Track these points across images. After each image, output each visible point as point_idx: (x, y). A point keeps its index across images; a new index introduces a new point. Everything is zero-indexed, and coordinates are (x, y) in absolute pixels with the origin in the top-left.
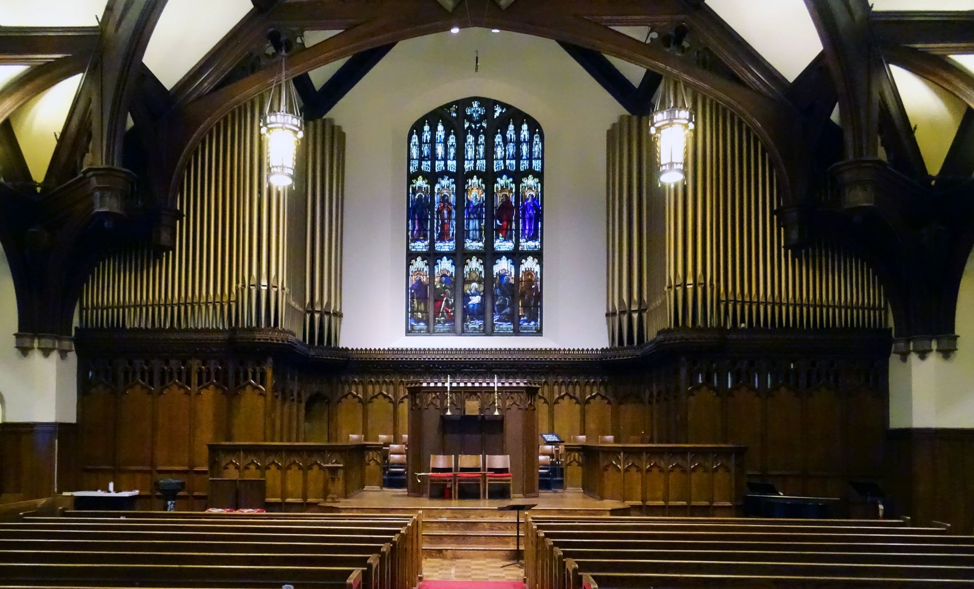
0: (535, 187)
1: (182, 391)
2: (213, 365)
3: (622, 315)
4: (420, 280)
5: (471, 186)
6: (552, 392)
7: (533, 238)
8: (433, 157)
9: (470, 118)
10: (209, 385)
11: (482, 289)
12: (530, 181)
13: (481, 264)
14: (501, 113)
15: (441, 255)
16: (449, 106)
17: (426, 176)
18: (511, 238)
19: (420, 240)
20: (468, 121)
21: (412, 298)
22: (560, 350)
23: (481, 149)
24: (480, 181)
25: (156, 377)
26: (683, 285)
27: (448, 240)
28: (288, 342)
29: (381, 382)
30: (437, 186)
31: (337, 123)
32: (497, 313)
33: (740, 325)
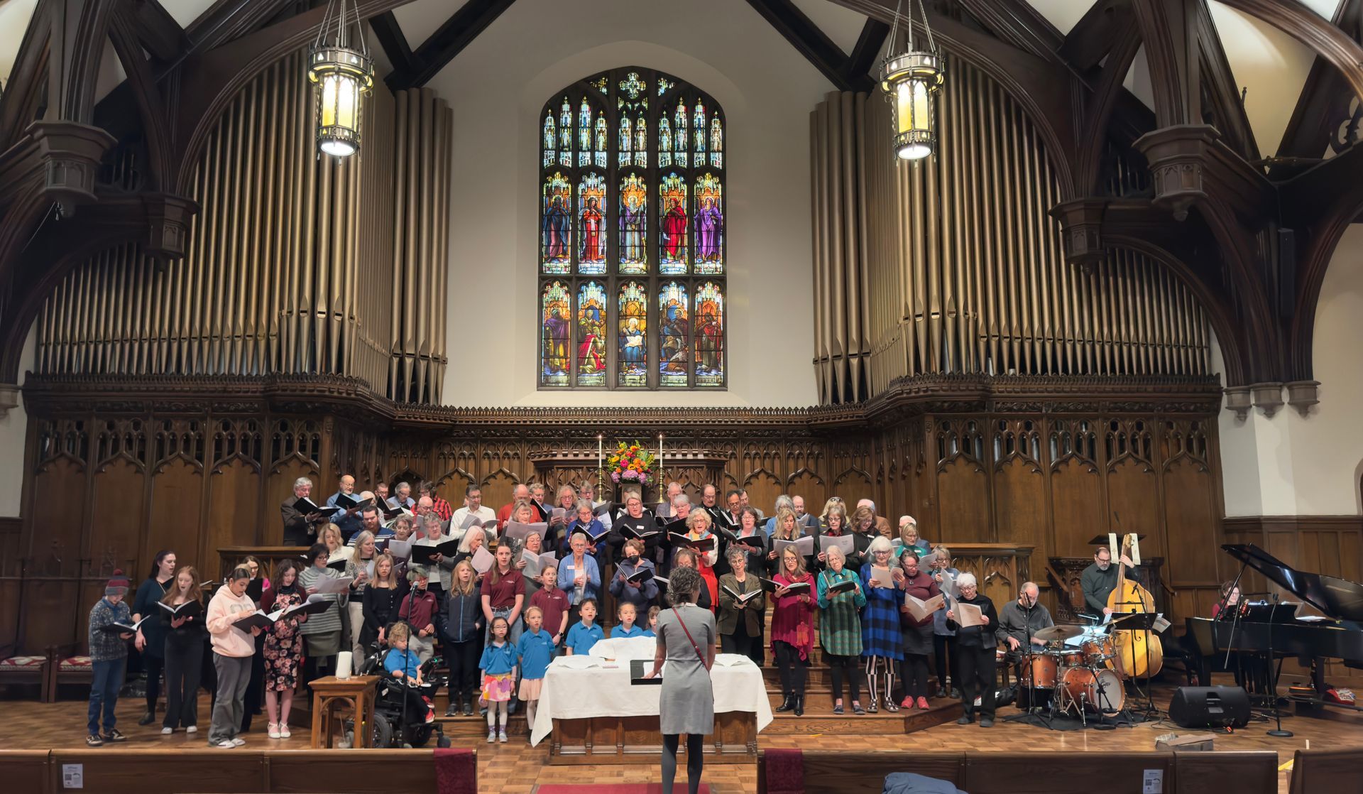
0: (714, 189)
1: (191, 468)
2: (239, 428)
3: (836, 362)
4: (558, 313)
5: (628, 186)
6: (742, 469)
7: (713, 257)
8: (576, 147)
9: (625, 95)
10: (232, 459)
11: (643, 326)
12: (708, 182)
13: (642, 292)
14: (667, 89)
15: (586, 280)
16: (596, 78)
17: (565, 172)
18: (682, 256)
19: (558, 259)
20: (622, 99)
21: (547, 339)
22: (751, 409)
23: (642, 138)
24: (640, 180)
25: (151, 447)
26: (925, 315)
27: (596, 260)
28: (356, 395)
29: (501, 456)
30: (581, 186)
31: (441, 95)
32: (665, 360)
33: (1008, 372)
